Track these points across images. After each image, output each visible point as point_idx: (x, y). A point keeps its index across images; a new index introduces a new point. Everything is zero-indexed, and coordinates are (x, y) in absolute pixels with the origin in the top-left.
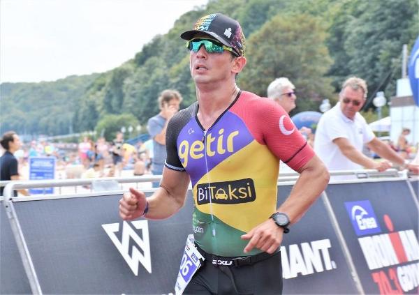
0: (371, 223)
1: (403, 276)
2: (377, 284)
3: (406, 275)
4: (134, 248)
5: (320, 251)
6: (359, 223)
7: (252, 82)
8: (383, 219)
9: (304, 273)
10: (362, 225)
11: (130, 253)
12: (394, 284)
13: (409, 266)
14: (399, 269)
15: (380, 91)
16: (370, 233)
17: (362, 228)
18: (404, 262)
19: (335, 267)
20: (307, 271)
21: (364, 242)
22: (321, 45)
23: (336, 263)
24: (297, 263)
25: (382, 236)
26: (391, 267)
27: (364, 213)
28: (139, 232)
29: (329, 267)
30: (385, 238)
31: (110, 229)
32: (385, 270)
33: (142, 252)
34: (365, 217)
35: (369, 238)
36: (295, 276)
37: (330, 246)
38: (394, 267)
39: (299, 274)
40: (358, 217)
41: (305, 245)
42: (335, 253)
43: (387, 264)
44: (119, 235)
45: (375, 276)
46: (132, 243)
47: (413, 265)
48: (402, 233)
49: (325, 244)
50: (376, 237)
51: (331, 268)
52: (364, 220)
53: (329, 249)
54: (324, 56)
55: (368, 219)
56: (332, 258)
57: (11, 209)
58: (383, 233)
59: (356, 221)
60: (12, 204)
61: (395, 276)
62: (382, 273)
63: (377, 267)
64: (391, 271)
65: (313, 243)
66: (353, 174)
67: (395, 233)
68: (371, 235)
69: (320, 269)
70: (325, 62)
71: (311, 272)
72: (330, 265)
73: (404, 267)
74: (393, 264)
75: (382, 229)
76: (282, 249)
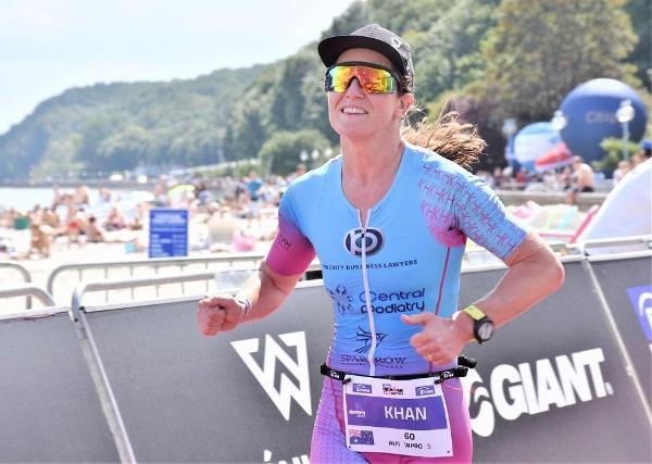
4: (284, 378)
5: (587, 368)
7: (506, 76)
9: (560, 404)
11: (277, 385)
19: (611, 392)
20: (565, 401)
22: (617, 12)
23: (613, 386)
24: (549, 388)
28: (292, 352)
29: (601, 393)
31: (245, 348)
33: (296, 382)
36: (546, 408)
37: (602, 359)
39: (553, 406)
40: (649, 312)
41: (562, 360)
42: (610, 370)
44: (259, 357)
46: (280, 368)
49: (594, 357)
51: (604, 395)
53: (601, 364)
54: (622, 29)
56: (606, 379)
57: (82, 323)
59: (645, 317)
60: (83, 315)
65: (575, 356)
66: (641, 241)
69: (586, 396)
70: (623, 40)
71: (572, 401)
72: (603, 389)
76: (525, 367)
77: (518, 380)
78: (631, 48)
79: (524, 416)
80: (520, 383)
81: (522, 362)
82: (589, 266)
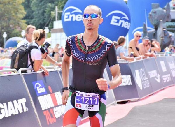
0: (43, 90)
1: (56, 111)
2: (45, 116)
3: (57, 111)
6: (38, 90)
8: (48, 87)
10: (39, 91)
12: (52, 115)
13: (58, 107)
14: (54, 108)
15: (46, 26)
16: (42, 94)
17: (39, 92)
18: (56, 106)
19: (28, 110)
20: (16, 113)
21: (40, 98)
22: (20, 6)
23: (28, 108)
24: (11, 109)
25: (47, 95)
26: (51, 108)
27: (40, 86)
29: (25, 110)
30: (49, 96)
32: (49, 110)
34: (40, 87)
35: (42, 96)
36: (11, 115)
37: (25, 101)
38: (52, 108)
39: (12, 114)
40: (38, 88)
41: (15, 102)
42: (28, 104)
43: (49, 107)
45: (44, 112)
47: (60, 107)
48: (56, 93)
50: (45, 96)
51: (26, 111)
52: (40, 89)
53: (25, 102)
54: (22, 10)
55: (42, 88)
56: (26, 106)
58: (48, 94)
61: (52, 112)
62: (47, 111)
63: (45, 109)
64: (51, 110)
65: (18, 100)
67: (53, 94)
68: (43, 95)
69: (21, 111)
70: (22, 13)
73: (56, 108)
74: (52, 107)
75: (47, 92)
76: (5, 104)
77: (3, 107)
78: (24, 16)
79: (5, 118)
80: (4, 108)
81: (4, 103)
82: (22, 76)
